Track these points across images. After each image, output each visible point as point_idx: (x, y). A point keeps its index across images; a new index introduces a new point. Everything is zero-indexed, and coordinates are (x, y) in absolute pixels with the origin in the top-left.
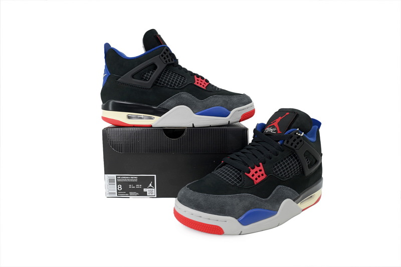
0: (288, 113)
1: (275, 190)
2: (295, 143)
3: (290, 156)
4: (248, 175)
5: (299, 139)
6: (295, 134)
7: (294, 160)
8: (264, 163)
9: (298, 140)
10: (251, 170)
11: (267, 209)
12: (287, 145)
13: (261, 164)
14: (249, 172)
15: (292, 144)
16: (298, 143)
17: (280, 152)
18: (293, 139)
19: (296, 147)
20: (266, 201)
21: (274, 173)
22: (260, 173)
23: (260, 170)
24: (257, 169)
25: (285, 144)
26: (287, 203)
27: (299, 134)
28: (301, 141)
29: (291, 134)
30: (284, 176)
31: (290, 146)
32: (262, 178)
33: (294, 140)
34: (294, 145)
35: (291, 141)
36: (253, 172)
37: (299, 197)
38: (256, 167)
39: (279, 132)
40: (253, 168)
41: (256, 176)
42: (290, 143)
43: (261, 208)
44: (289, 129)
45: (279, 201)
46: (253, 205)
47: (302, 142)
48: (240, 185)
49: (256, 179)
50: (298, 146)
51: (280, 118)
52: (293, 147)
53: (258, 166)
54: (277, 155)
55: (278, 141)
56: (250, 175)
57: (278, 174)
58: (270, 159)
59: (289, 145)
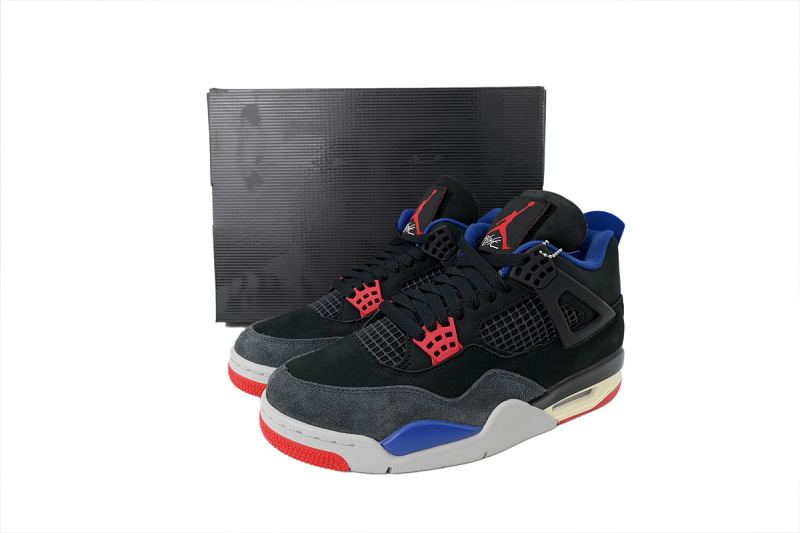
0: (532, 204)
1: (480, 380)
2: (535, 275)
3: (525, 302)
4: (419, 343)
5: (546, 266)
6: (537, 253)
7: (533, 312)
8: (461, 319)
9: (542, 268)
10: (427, 333)
11: (455, 423)
12: (516, 277)
13: (451, 320)
14: (422, 337)
15: (528, 277)
16: (542, 275)
17: (499, 294)
18: (530, 264)
19: (537, 282)
20: (454, 404)
21: (481, 342)
22: (446, 341)
23: (449, 335)
24: (441, 330)
25: (511, 275)
26: (509, 410)
27: (545, 255)
28: (550, 269)
29: (527, 252)
30: (507, 347)
31: (525, 282)
32: (450, 352)
33: (534, 268)
34: (532, 280)
35: (527, 268)
36: (430, 337)
37: (546, 394)
38: (439, 326)
39: (505, 247)
40: (433, 329)
41: (437, 346)
42: (523, 274)
43: (440, 419)
44: (526, 239)
45: (488, 405)
46: (418, 413)
47: (554, 271)
48: (399, 366)
49: (437, 353)
50: (543, 282)
51: (515, 214)
52: (530, 283)
53: (444, 326)
54: (492, 301)
55: (500, 268)
56: (423, 345)
57: (493, 344)
58: (476, 308)
59: (521, 278)
